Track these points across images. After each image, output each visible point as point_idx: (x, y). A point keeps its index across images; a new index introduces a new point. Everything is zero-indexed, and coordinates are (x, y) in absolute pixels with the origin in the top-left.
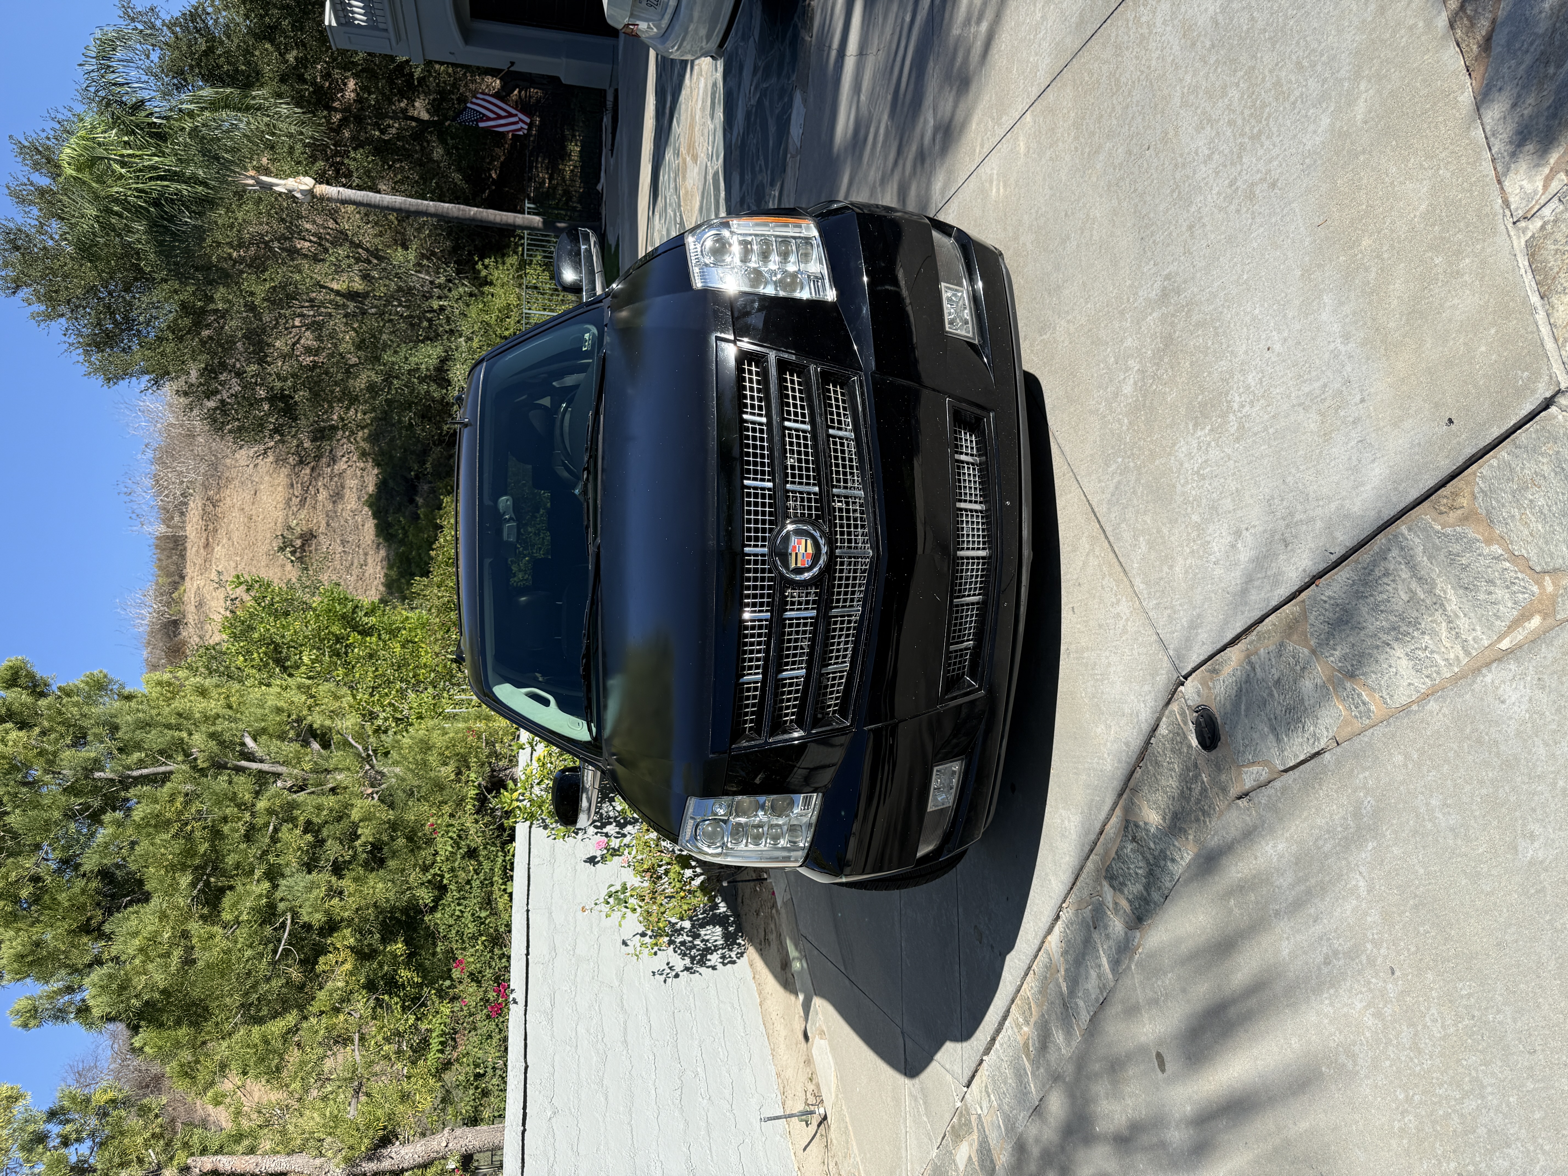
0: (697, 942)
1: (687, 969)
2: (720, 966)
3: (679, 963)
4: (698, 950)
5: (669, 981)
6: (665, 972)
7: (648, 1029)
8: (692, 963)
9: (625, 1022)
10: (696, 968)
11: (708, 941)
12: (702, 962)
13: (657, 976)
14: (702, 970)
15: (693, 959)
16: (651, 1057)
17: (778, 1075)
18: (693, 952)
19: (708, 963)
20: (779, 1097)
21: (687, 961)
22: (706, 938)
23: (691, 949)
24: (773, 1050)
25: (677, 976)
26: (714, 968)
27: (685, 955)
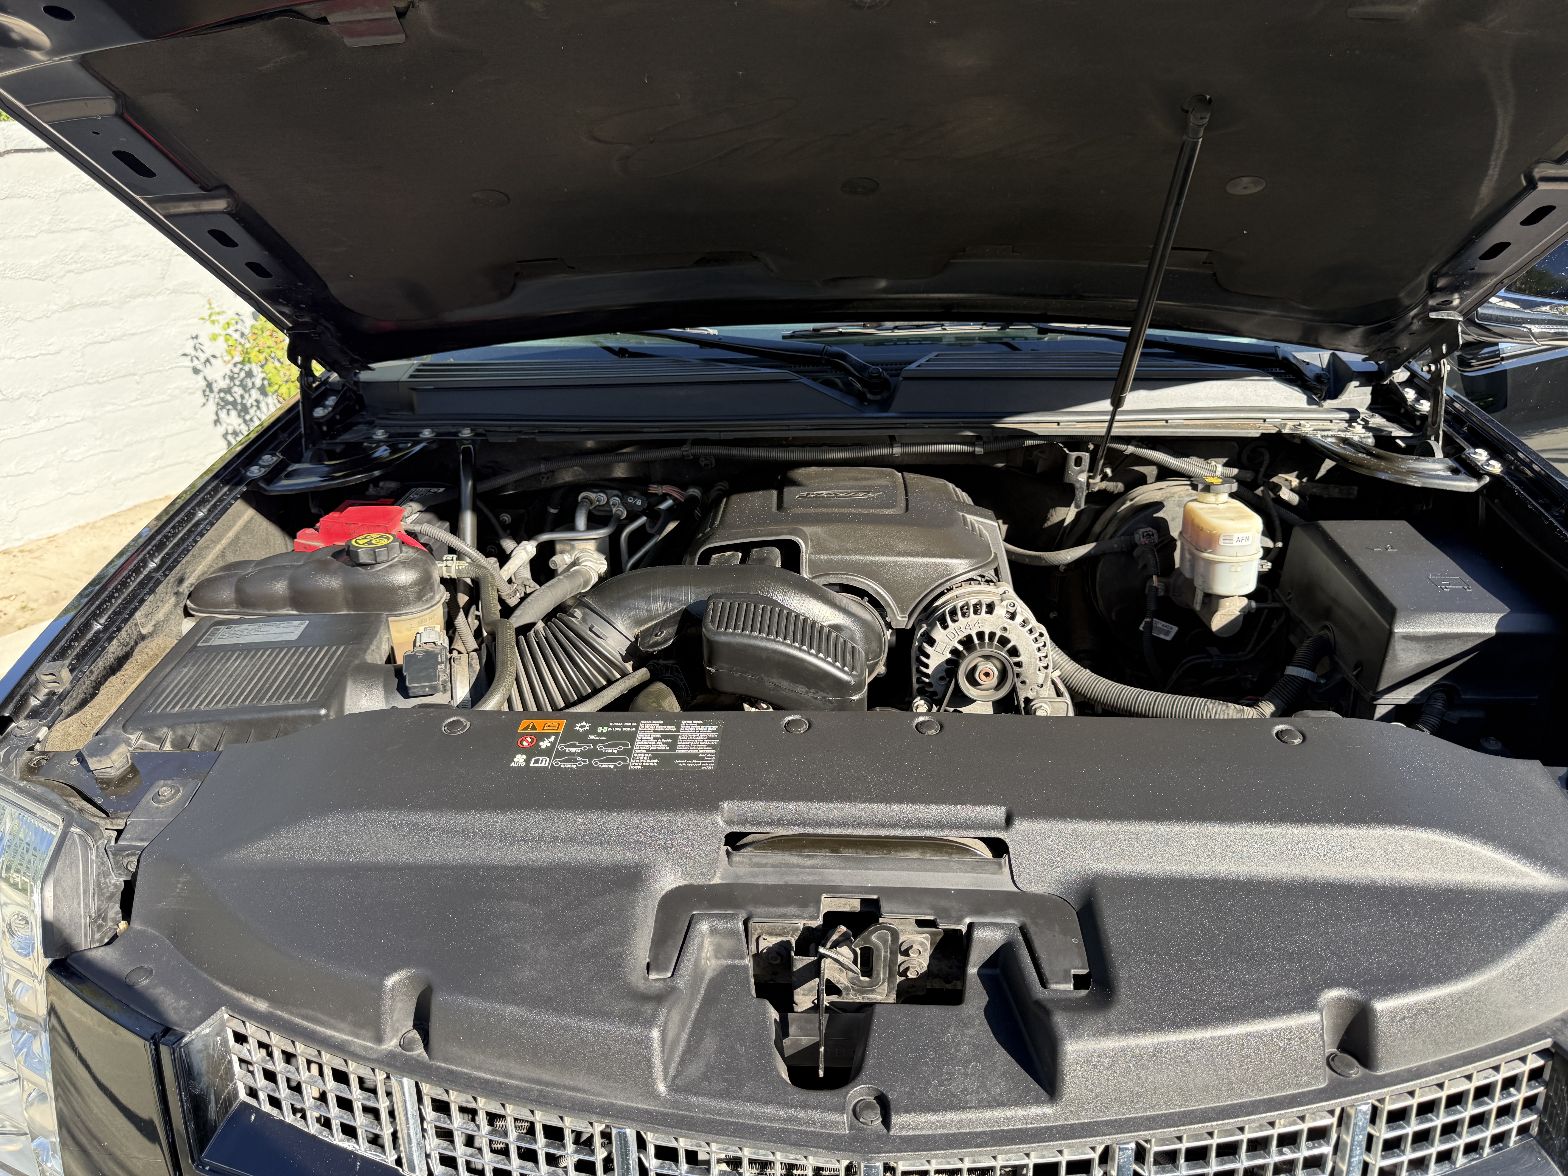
0: (255, 394)
1: (209, 385)
2: (221, 430)
3: (218, 373)
4: (242, 397)
5: (186, 362)
6: (200, 354)
7: (100, 338)
8: (220, 391)
9: (105, 303)
10: (214, 398)
11: (258, 407)
12: (223, 404)
13: (191, 343)
14: (212, 407)
15: (228, 391)
16: (52, 349)
17: (51, 539)
18: (238, 391)
19: (223, 414)
20: (17, 544)
21: (224, 384)
22: (263, 405)
23: (243, 386)
24: (93, 526)
25: (196, 371)
26: (217, 422)
27: (232, 379)
